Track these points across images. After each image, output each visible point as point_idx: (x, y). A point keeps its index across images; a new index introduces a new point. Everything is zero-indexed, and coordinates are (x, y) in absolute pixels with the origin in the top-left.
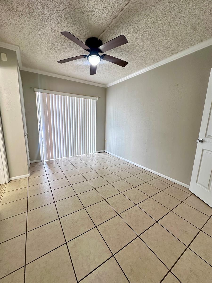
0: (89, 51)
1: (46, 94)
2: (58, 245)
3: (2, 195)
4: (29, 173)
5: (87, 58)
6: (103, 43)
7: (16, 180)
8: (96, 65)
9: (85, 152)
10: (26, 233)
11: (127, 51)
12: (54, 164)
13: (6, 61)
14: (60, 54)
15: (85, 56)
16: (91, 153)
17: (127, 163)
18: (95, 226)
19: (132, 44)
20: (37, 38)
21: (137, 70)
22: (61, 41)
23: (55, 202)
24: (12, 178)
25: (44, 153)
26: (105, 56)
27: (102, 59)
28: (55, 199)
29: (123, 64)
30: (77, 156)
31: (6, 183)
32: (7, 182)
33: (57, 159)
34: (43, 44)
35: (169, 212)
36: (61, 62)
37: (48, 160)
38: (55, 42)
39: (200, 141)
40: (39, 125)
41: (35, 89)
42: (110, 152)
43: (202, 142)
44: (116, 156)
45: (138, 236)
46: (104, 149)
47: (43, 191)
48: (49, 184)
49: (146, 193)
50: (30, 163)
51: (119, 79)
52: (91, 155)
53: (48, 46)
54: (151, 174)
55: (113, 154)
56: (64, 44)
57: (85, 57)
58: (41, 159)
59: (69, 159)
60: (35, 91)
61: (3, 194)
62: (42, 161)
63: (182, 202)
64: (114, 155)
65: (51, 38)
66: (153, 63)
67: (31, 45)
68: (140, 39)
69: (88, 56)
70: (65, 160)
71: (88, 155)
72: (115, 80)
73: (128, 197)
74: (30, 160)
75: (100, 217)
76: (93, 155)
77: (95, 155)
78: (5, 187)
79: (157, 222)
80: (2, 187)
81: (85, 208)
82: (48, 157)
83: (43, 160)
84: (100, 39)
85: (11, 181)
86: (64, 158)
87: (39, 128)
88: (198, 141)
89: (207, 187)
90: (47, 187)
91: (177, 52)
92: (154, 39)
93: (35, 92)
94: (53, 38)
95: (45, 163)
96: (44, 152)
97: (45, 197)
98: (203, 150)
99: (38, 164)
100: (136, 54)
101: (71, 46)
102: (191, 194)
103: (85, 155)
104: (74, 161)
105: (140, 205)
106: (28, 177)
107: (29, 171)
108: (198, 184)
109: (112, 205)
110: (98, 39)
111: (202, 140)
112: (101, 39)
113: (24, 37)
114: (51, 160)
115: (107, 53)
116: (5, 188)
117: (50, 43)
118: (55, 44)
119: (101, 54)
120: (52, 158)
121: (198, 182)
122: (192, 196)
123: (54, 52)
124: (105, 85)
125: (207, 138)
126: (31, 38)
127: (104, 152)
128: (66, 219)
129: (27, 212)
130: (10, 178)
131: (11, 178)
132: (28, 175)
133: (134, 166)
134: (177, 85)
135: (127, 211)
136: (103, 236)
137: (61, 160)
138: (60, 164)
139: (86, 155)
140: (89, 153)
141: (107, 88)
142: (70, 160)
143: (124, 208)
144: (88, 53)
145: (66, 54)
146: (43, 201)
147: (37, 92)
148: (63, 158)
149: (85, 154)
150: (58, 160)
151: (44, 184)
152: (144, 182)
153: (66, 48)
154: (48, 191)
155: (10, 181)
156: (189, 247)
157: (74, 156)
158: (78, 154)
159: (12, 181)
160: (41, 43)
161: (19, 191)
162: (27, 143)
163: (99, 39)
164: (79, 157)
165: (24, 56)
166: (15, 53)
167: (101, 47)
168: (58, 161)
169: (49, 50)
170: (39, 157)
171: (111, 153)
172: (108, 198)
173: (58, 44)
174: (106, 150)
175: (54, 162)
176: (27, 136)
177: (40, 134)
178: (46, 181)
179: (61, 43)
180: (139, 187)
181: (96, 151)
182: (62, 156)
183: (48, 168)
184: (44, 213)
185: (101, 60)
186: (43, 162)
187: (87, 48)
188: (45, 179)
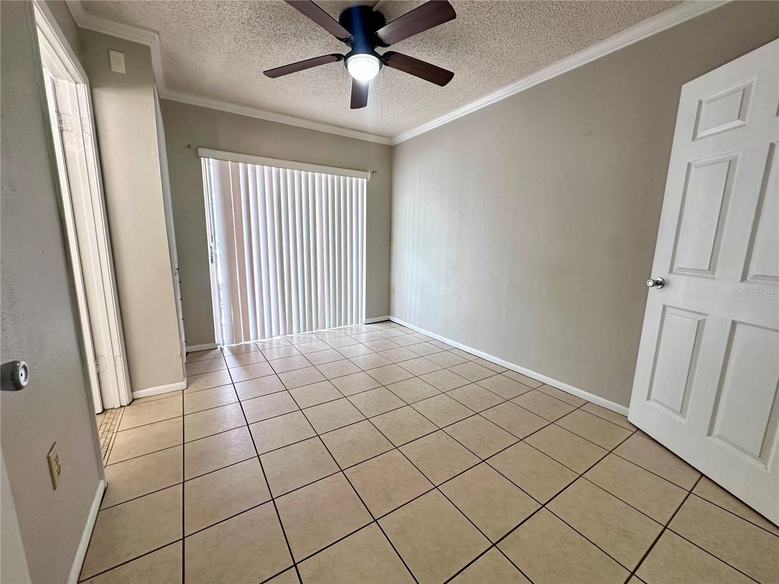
0: (350, 41)
1: (230, 162)
2: (272, 570)
3: (113, 440)
4: (185, 379)
5: (345, 61)
6: (386, 21)
7: (149, 399)
8: (368, 80)
9: (338, 322)
10: (183, 539)
11: (452, 42)
12: (253, 354)
13: (125, 72)
14: (269, 54)
15: (339, 57)
16: (352, 323)
17: (452, 351)
18: (374, 519)
19: (466, 23)
20: (208, 8)
21: (479, 94)
22: (273, 17)
23: (258, 456)
24: (139, 394)
25: (224, 327)
26: (391, 57)
27: (385, 64)
28: (259, 447)
29: (441, 77)
30: (314, 331)
31: (121, 406)
32: (125, 403)
33: (259, 340)
34: (223, 25)
35: (575, 480)
36: (273, 73)
37: (234, 345)
38: (257, 20)
39: (657, 283)
40: (211, 247)
41: (200, 149)
42: (405, 321)
43: (660, 287)
44: (423, 331)
45: (494, 545)
46: (389, 312)
47: (225, 426)
48: (240, 407)
49: (509, 428)
50: (187, 353)
51: (427, 121)
52: (351, 329)
53: (238, 32)
54: (519, 379)
55: (413, 326)
56: (281, 25)
57: (337, 59)
58: (216, 342)
59: (293, 340)
60: (200, 155)
61: (114, 434)
62: (219, 347)
63: (611, 452)
64: (416, 329)
65: (247, 9)
66: (521, 76)
67: (191, 29)
68: (487, 10)
69: (346, 58)
70: (282, 343)
71: (346, 329)
72: (416, 124)
73: (460, 439)
74: (187, 343)
75: (386, 495)
76: (357, 329)
77: (364, 330)
78: (120, 416)
79: (544, 506)
80: (112, 416)
81: (342, 471)
82: (235, 336)
83: (222, 343)
84: (379, 10)
85: (136, 399)
86: (278, 338)
87: (212, 257)
88: (650, 283)
89: (679, 412)
90: (236, 414)
91: (587, 45)
92: (525, 9)
93: (199, 158)
94: (250, 9)
95: (227, 352)
96: (223, 324)
97: (230, 441)
98: (664, 307)
99: (209, 354)
100: (475, 51)
101: (301, 31)
102: (634, 430)
103: (338, 331)
104: (307, 345)
105: (495, 462)
106: (183, 391)
107: (184, 375)
108: (651, 403)
109: (417, 461)
110: (374, 10)
111: (661, 280)
112: (381, 11)
113: (173, 7)
114: (243, 342)
115: (397, 48)
116: (119, 419)
117: (244, 23)
118: (256, 24)
119: (381, 51)
120: (247, 338)
121: (652, 397)
122: (638, 437)
123: (252, 47)
124: (390, 138)
125: (677, 274)
126: (193, 10)
127: (389, 320)
128: (292, 501)
129: (183, 483)
130: (132, 391)
131: (135, 393)
132: (183, 384)
133: (473, 358)
134: (590, 134)
135: (460, 479)
136: (395, 544)
137: (271, 343)
138: (267, 353)
139: (340, 330)
140: (346, 323)
141: (396, 145)
142: (294, 343)
143: (450, 469)
144: (345, 49)
145: (286, 54)
146: (225, 454)
147: (206, 159)
148: (276, 338)
149: (337, 328)
150: (264, 342)
151: (226, 409)
152: (500, 400)
153: (287, 35)
154: (239, 425)
155: (133, 400)
156: (636, 574)
157: (307, 332)
158: (317, 327)
159: (139, 401)
160: (219, 24)
161: (159, 427)
162: (179, 297)
163: (377, 11)
164: (319, 336)
165: (171, 59)
166: (147, 49)
167: (382, 32)
168: (263, 347)
169: (241, 42)
170: (210, 336)
171: (407, 325)
172: (404, 443)
173: (266, 26)
174: (393, 316)
175: (252, 348)
176: (177, 278)
177: (213, 274)
178: (232, 399)
179: (271, 23)
180: (490, 414)
181: (366, 318)
182: (274, 334)
183: (235, 364)
184: (231, 485)
185: (381, 67)
186: (222, 349)
187: (345, 33)
188: (228, 394)
